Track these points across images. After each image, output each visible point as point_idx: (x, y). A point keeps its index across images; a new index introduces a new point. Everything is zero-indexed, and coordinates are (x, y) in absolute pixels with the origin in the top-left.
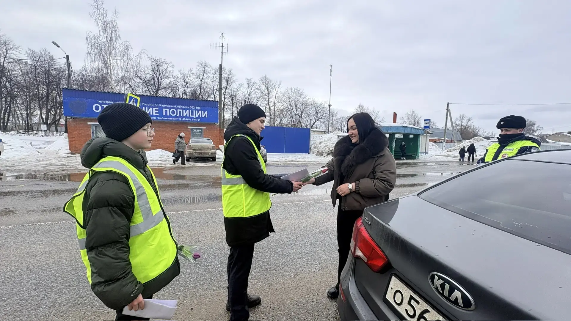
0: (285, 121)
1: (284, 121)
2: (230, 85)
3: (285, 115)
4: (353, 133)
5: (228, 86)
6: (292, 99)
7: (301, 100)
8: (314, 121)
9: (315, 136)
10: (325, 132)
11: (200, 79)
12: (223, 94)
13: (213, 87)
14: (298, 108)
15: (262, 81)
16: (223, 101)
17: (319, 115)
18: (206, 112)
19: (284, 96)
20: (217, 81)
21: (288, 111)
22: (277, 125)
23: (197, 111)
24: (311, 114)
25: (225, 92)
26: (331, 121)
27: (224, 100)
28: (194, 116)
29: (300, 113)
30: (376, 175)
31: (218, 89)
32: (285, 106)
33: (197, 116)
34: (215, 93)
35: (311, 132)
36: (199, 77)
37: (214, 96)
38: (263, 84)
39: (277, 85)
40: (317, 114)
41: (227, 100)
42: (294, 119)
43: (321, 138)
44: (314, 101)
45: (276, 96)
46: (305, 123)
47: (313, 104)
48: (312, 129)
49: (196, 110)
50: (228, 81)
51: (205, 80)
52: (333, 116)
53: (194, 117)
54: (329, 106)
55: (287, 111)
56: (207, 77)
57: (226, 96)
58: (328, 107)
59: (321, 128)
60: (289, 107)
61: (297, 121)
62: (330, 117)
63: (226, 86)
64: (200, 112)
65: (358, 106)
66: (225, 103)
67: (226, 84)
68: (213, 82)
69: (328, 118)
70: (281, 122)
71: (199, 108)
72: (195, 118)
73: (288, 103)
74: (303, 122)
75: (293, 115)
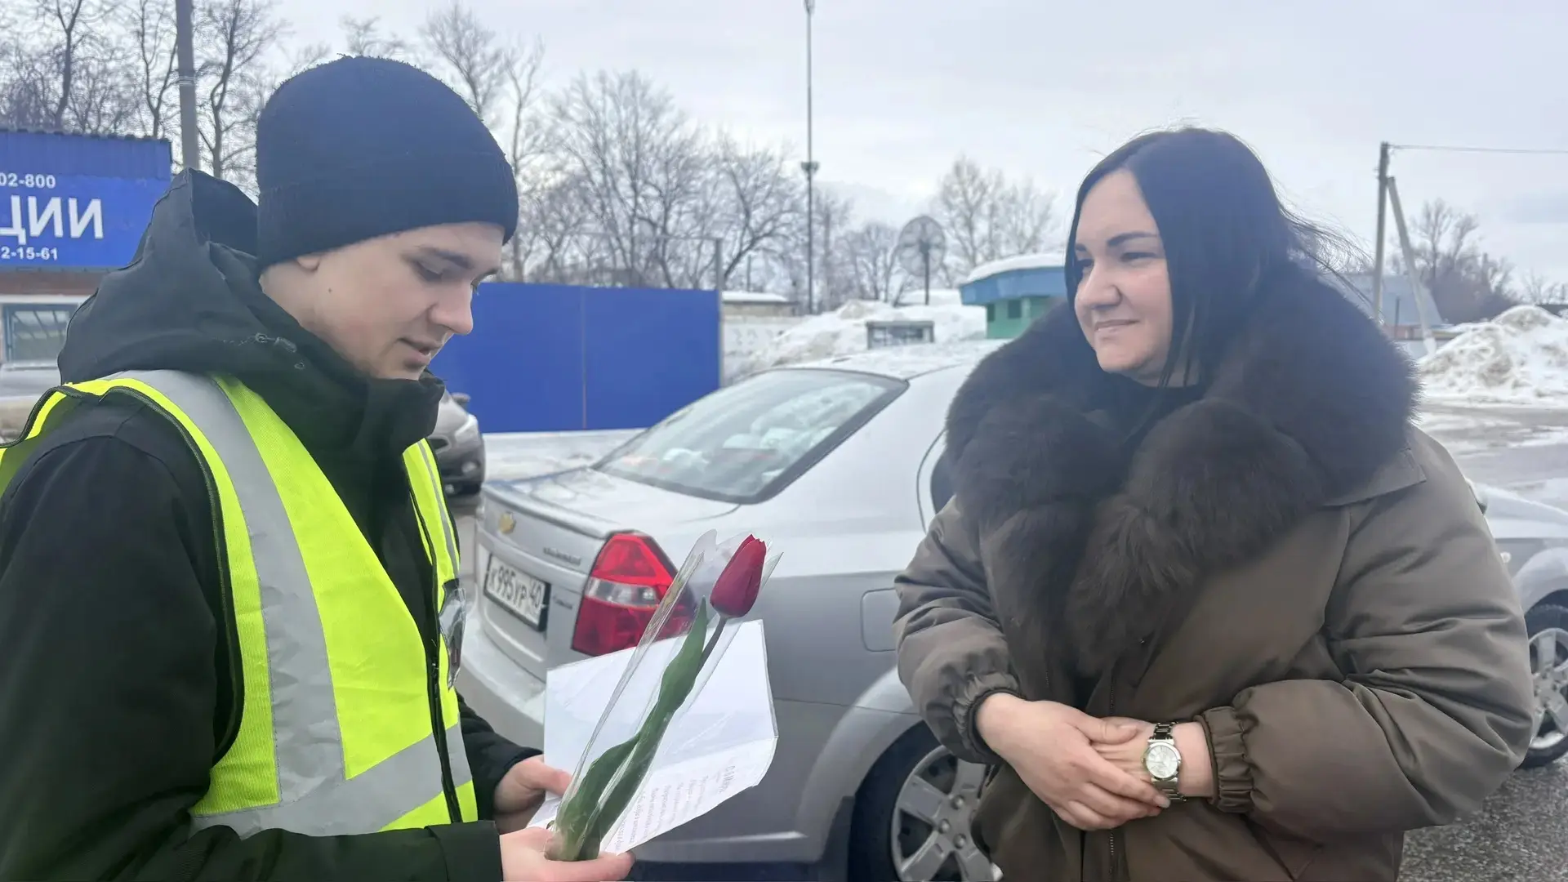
0: (576, 252)
1: (573, 254)
2: (249, 53)
3: (574, 220)
4: (1120, 294)
5: (235, 62)
6: (611, 133)
7: (663, 134)
8: (735, 252)
9: (744, 328)
10: (797, 307)
11: (60, 16)
12: (208, 106)
13: (142, 64)
14: (646, 182)
15: (439, 37)
16: (213, 145)
17: (758, 215)
18: (95, 207)
19: (563, 114)
20: (164, 31)
21: (591, 198)
22: (532, 274)
23: (32, 202)
24: (716, 216)
25: (222, 95)
26: (819, 250)
27: (218, 139)
28: (17, 230)
29: (656, 210)
30: (1370, 651)
31: (173, 78)
32: (572, 174)
33: (36, 229)
34: (160, 100)
35: (724, 309)
36: (53, 7)
37: (155, 112)
38: (447, 54)
39: (524, 59)
40: (748, 214)
41: (238, 141)
42: (626, 243)
43: (776, 339)
44: (726, 146)
45: (523, 117)
46: (684, 261)
47: (725, 160)
48: (727, 295)
49: (24, 192)
50: (233, 29)
51: (92, 22)
52: (827, 222)
53: (16, 238)
54: (809, 168)
55: (586, 201)
56: (107, 8)
57: (226, 118)
58: (802, 176)
59: (769, 287)
60: (598, 177)
61: (644, 253)
62: (815, 226)
63: (224, 58)
64: (55, 205)
65: (949, 169)
66: (223, 154)
67: (224, 46)
68: (141, 34)
69: (806, 231)
70: (555, 262)
71: (49, 181)
72: (22, 240)
73: (589, 155)
74: (676, 258)
75: (620, 222)
